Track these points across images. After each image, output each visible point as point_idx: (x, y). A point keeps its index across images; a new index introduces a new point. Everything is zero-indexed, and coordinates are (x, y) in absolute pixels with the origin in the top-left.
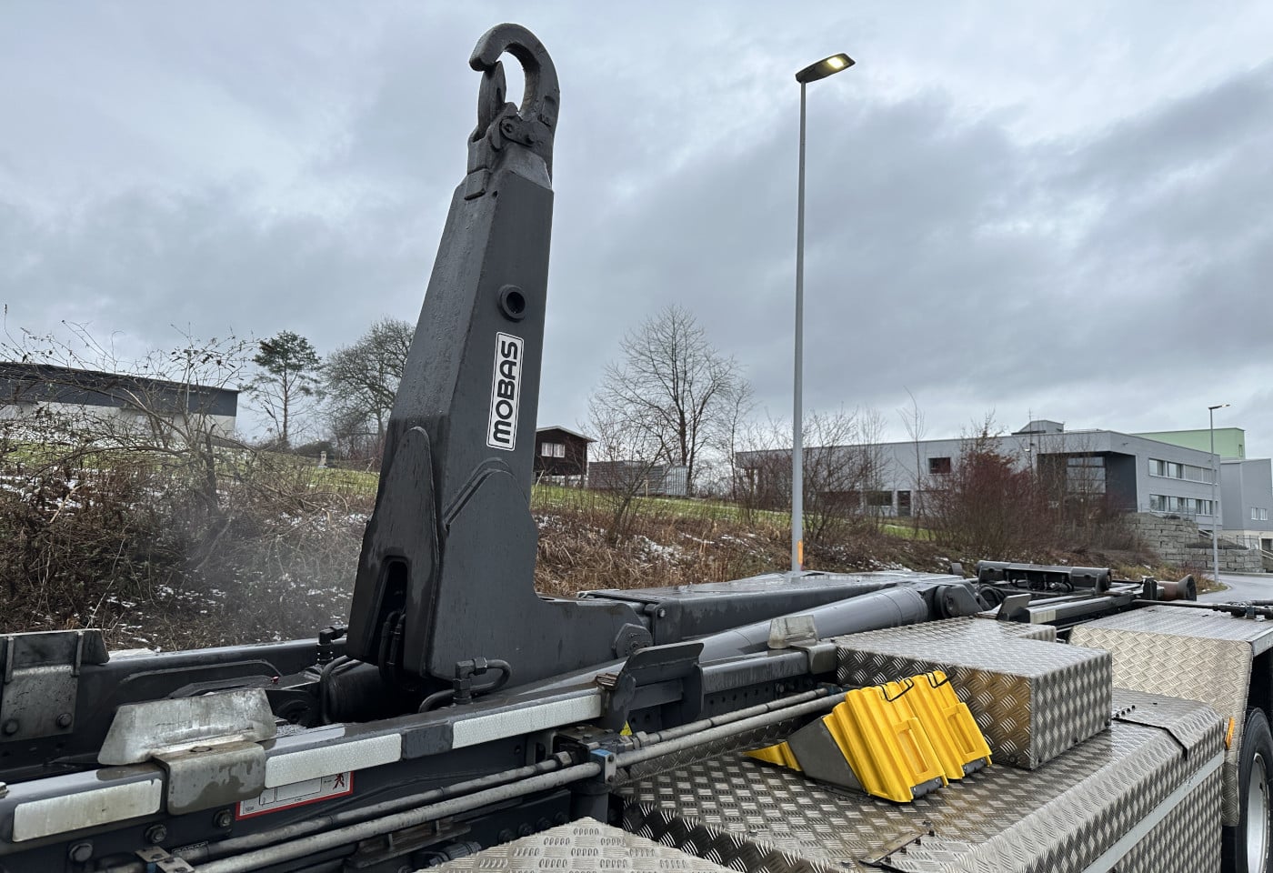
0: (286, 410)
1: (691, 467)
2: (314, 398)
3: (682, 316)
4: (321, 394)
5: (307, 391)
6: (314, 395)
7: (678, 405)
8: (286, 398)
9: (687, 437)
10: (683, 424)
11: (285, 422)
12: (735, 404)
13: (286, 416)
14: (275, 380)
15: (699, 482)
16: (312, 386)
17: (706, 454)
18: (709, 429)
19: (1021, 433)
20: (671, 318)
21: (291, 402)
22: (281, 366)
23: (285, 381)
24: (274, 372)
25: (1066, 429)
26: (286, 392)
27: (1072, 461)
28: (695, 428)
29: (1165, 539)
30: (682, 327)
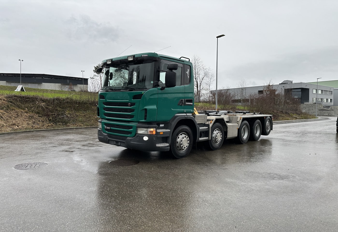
0: (101, 83)
1: (199, 95)
3: (197, 58)
7: (196, 80)
9: (198, 88)
10: (197, 85)
12: (210, 79)
14: (98, 76)
15: (202, 98)
17: (203, 92)
18: (204, 86)
19: (282, 84)
20: (194, 59)
24: (98, 74)
25: (293, 82)
26: (101, 79)
27: (293, 90)
28: (200, 86)
30: (197, 61)
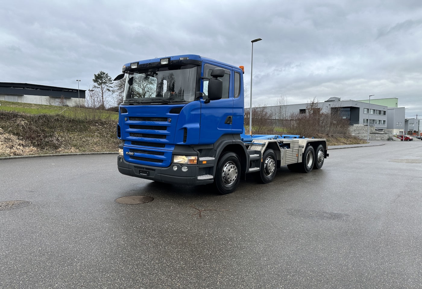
0: (103, 97)
2: (111, 93)
4: (113, 91)
5: (109, 90)
6: (111, 91)
8: (103, 93)
11: (103, 100)
13: (103, 99)
14: (99, 87)
16: (111, 89)
19: (328, 101)
21: (104, 94)
22: (100, 83)
23: (102, 87)
24: (99, 85)
25: (341, 100)
26: (102, 91)
29: (364, 132)
